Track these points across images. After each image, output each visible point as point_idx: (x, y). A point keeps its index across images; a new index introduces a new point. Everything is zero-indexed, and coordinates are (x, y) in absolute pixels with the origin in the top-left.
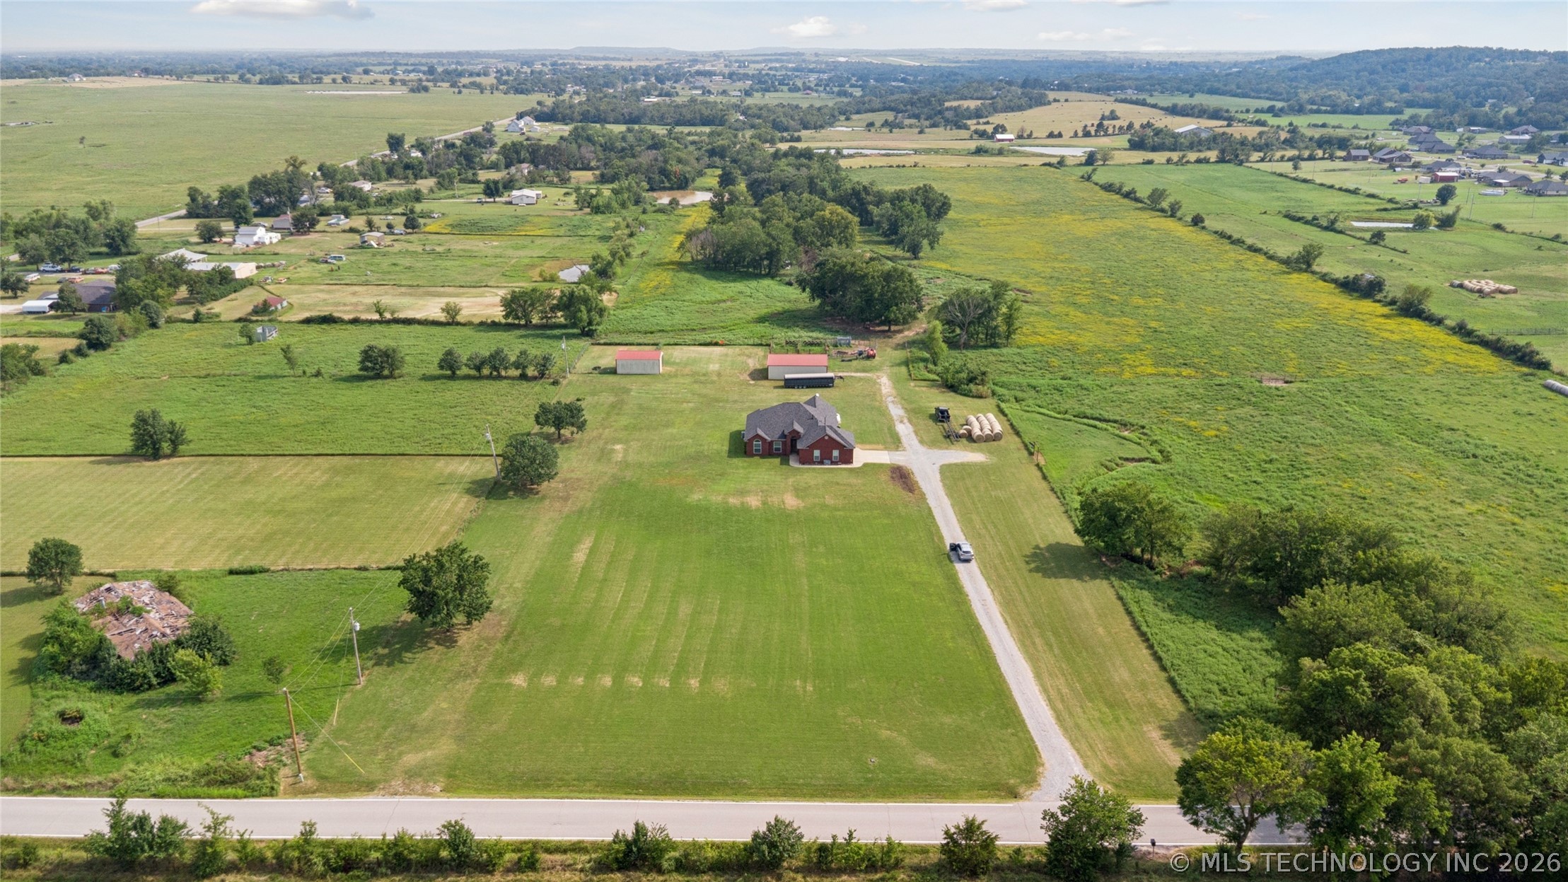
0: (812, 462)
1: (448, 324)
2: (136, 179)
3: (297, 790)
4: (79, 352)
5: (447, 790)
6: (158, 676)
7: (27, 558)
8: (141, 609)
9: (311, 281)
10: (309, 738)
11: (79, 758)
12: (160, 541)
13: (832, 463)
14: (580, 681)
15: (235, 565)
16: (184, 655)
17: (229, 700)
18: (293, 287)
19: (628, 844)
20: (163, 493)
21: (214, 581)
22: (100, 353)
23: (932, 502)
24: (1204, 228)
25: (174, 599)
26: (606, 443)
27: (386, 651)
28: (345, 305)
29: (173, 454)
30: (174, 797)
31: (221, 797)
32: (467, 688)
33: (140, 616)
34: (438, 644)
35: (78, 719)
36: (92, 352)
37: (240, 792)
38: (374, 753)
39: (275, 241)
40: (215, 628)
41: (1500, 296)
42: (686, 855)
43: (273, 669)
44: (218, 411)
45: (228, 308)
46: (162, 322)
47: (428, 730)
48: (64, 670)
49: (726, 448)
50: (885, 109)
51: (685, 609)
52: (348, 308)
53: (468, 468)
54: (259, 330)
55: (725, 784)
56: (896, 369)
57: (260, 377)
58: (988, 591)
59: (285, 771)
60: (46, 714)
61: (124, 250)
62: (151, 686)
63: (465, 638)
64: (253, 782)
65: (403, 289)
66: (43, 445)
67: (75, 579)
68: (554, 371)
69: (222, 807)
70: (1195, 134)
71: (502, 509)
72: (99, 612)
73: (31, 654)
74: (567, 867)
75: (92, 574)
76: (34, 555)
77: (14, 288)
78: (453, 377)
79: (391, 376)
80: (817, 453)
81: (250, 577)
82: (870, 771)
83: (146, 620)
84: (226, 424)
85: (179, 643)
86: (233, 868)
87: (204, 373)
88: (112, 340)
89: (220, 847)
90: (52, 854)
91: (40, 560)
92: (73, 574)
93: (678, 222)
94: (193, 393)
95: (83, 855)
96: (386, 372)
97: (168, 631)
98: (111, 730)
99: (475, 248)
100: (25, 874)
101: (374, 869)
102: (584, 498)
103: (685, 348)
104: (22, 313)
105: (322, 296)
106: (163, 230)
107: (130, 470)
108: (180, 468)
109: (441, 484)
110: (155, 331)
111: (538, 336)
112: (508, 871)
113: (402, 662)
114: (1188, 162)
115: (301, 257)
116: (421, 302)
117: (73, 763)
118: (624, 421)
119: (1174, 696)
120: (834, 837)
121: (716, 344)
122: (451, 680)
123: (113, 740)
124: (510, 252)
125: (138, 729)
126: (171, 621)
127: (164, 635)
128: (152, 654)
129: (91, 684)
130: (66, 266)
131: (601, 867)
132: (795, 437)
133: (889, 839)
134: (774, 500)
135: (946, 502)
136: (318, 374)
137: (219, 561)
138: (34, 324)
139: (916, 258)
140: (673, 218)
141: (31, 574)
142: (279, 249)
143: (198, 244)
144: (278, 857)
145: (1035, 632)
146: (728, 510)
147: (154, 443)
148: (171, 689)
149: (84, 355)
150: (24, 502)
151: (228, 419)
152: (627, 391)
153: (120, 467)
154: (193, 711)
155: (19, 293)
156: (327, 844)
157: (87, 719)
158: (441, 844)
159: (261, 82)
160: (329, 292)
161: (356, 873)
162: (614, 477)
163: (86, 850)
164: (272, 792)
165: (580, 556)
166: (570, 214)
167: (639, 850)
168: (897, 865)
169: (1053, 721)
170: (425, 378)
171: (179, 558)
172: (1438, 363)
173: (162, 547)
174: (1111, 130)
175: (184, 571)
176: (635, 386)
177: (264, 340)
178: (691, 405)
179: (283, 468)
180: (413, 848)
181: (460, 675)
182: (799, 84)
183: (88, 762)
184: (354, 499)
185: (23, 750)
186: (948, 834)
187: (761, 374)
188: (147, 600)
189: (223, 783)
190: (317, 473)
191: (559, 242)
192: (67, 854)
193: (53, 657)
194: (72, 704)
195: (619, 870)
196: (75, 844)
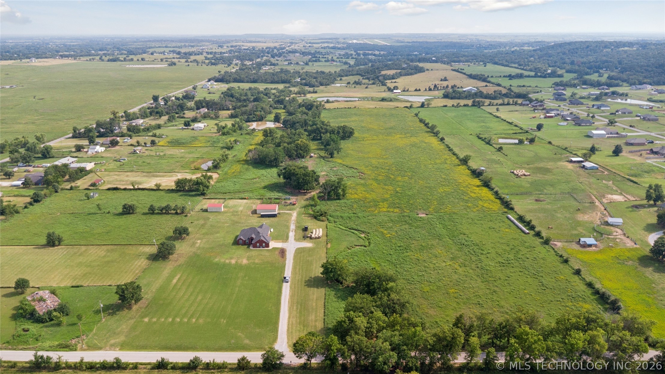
0: (257, 247)
1: (157, 190)
2: (54, 117)
3: (82, 349)
4: (31, 204)
5: (120, 350)
6: (49, 319)
7: (15, 284)
8: (45, 299)
9: (113, 170)
10: (87, 336)
11: (28, 341)
12: (53, 276)
13: (263, 247)
14: (163, 320)
15: (74, 284)
16: (55, 314)
17: (67, 326)
18: (106, 173)
19: (159, 362)
20: (55, 259)
21: (67, 290)
22: (38, 204)
23: (287, 262)
24: (444, 142)
25: (55, 296)
26: (195, 240)
27: (112, 311)
28: (123, 181)
29: (59, 245)
30: (51, 351)
31: (63, 351)
32: (132, 322)
33: (45, 301)
34: (127, 309)
35: (27, 331)
36: (35, 203)
37: (68, 350)
38: (103, 340)
39: (103, 151)
40: (65, 305)
41: (524, 177)
42: (174, 365)
43: (79, 317)
44: (74, 228)
45: (82, 183)
46: (59, 190)
47: (118, 334)
48: (24, 317)
49: (232, 242)
50: (357, 74)
51: (200, 298)
52: (124, 183)
53: (150, 250)
54: (92, 194)
55: (192, 348)
56: (300, 210)
57: (90, 214)
58: (289, 291)
59: (80, 345)
60: (20, 329)
61: (48, 156)
62: (47, 322)
63: (135, 307)
64: (71, 347)
65: (145, 174)
66: (19, 241)
67: (28, 289)
68: (186, 211)
69: (61, 353)
70: (469, 92)
71: (156, 264)
72: (34, 300)
73: (15, 312)
74: (145, 368)
75: (33, 287)
76: (16, 283)
77: (8, 175)
78: (153, 213)
79: (132, 213)
80: (258, 244)
81: (78, 288)
82: (231, 344)
83: (46, 303)
84: (76, 233)
85: (55, 310)
86: (64, 368)
87: (71, 212)
88: (42, 199)
89: (60, 363)
90: (21, 365)
91: (18, 284)
92: (27, 287)
93: (253, 139)
94: (67, 220)
95: (28, 365)
96: (131, 212)
97: (52, 306)
98: (36, 334)
99: (175, 153)
100: (14, 369)
101: (97, 369)
102: (182, 261)
103: (234, 200)
104: (12, 186)
105: (116, 177)
106: (64, 144)
107: (45, 251)
108: (61, 250)
109: (139, 256)
110: (57, 194)
111: (185, 195)
112: (130, 369)
113: (116, 314)
114: (460, 106)
115: (111, 158)
116: (150, 180)
117: (26, 342)
118: (204, 231)
119: (323, 323)
120: (210, 361)
121: (245, 199)
122: (127, 320)
123: (36, 336)
124: (187, 155)
125: (43, 333)
126: (53, 303)
127: (51, 307)
128: (47, 313)
129: (31, 321)
130: (27, 164)
131: (153, 368)
132: (252, 239)
133: (224, 361)
134: (240, 261)
135: (292, 261)
136: (109, 213)
137: (68, 283)
138: (16, 192)
139: (332, 157)
140: (252, 137)
141: (15, 288)
142: (103, 155)
143: (75, 152)
144: (75, 365)
145: (295, 305)
146: (225, 265)
147: (53, 242)
148: (52, 322)
149: (32, 205)
150: (13, 262)
151: (77, 231)
152: (209, 218)
153: (42, 250)
154: (58, 329)
155: (11, 177)
156: (86, 363)
157: (30, 331)
158: (114, 363)
159: (108, 61)
160: (118, 175)
161: (93, 369)
162: (194, 253)
163: (29, 364)
164: (76, 350)
165: (175, 281)
166: (215, 135)
167: (162, 364)
168: (226, 367)
169: (286, 330)
170: (144, 214)
171: (58, 282)
172: (480, 206)
173: (53, 278)
174: (439, 88)
175: (59, 287)
176: (212, 217)
177: (93, 198)
178: (228, 224)
179: (93, 250)
180: (108, 363)
181: (131, 318)
182: (330, 58)
183: (30, 342)
184: (112, 261)
185: (14, 339)
186: (239, 360)
187: (255, 212)
188: (47, 296)
189: (64, 347)
190: (103, 252)
191: (206, 149)
192: (24, 365)
193: (21, 314)
194: (26, 327)
195: (157, 369)
196: (26, 363)
